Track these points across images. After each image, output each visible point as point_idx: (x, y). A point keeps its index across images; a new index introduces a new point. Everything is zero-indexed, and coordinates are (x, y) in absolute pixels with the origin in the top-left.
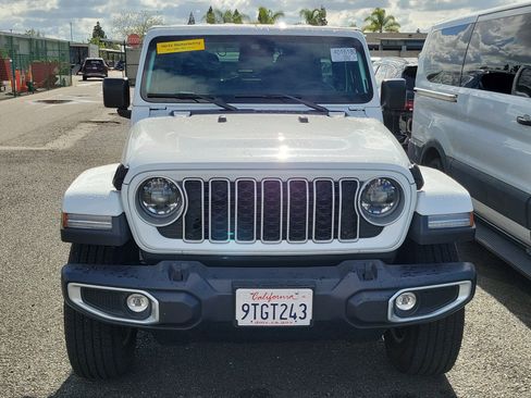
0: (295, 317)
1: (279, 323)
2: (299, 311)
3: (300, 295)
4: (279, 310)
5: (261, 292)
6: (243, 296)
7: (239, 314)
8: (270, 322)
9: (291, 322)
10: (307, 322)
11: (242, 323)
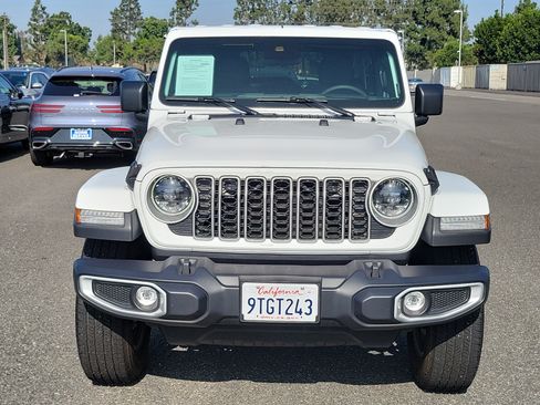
0: (300, 312)
1: (284, 318)
2: (304, 307)
3: (306, 291)
5: (267, 286)
6: (249, 290)
7: (245, 308)
8: (275, 318)
9: (297, 318)
10: (312, 319)
11: (248, 317)
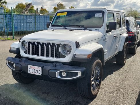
0: (38, 73)
1: (35, 74)
2: (39, 72)
3: (39, 68)
4: (35, 71)
5: (32, 66)
6: (29, 67)
7: (29, 71)
8: (33, 73)
9: (37, 74)
10: (40, 75)
11: (29, 73)
